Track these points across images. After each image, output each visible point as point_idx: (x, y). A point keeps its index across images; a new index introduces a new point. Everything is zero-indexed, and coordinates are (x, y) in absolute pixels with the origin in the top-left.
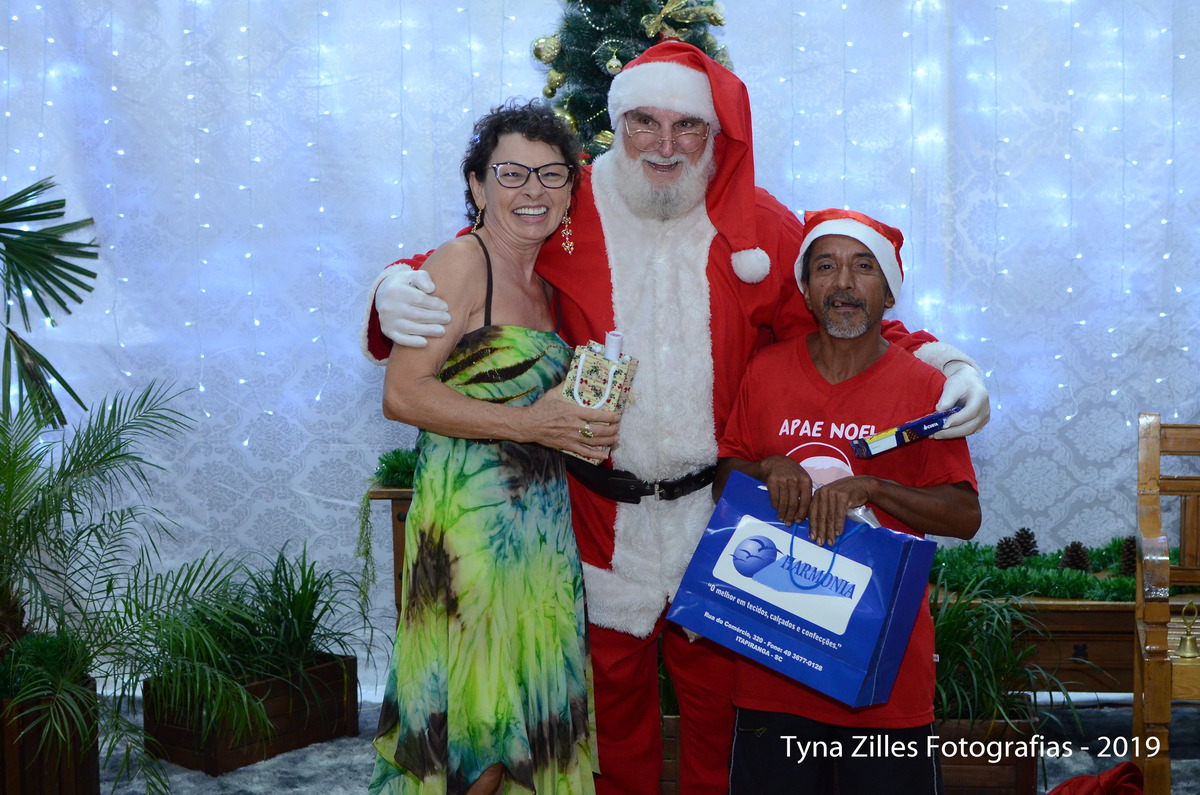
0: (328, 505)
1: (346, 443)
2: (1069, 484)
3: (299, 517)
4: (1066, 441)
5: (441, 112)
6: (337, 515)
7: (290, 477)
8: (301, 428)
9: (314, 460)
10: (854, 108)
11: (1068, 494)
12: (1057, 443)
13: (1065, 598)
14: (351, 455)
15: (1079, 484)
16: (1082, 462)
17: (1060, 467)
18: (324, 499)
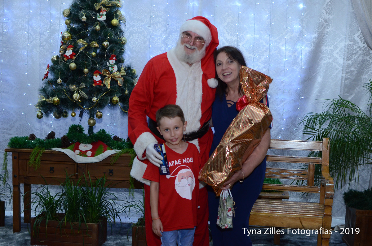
1: (10, 134)
5: (42, 32)
10: (171, 36)
18: (3, 152)
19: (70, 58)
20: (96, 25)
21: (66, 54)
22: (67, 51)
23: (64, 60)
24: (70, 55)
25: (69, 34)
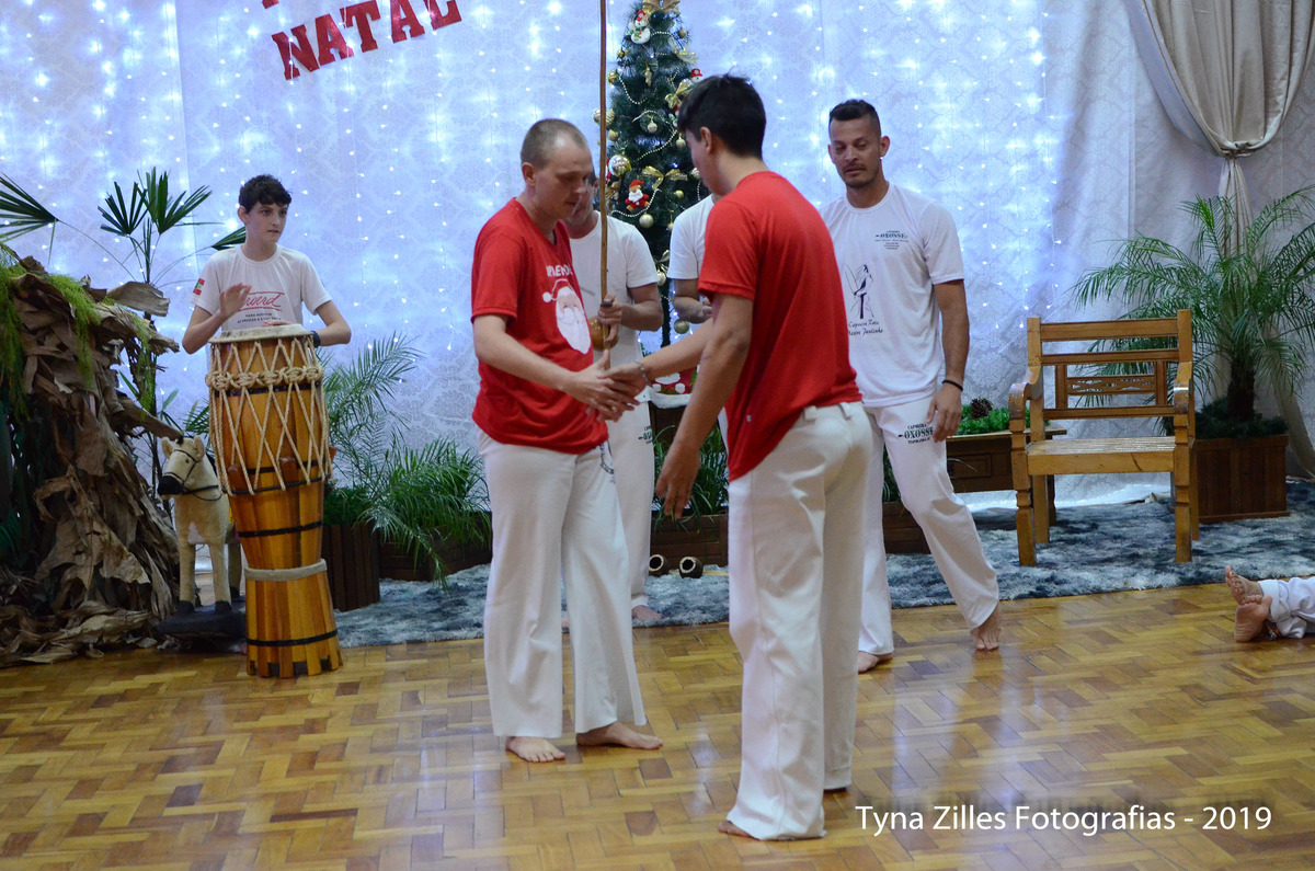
0: (448, 422)
1: (460, 380)
3: (429, 432)
6: (455, 428)
7: (422, 405)
8: (428, 371)
9: (438, 392)
14: (463, 387)
18: (445, 418)
19: (638, 207)
20: (676, 137)
21: (630, 198)
22: (631, 194)
23: (628, 212)
24: (639, 201)
25: (626, 159)
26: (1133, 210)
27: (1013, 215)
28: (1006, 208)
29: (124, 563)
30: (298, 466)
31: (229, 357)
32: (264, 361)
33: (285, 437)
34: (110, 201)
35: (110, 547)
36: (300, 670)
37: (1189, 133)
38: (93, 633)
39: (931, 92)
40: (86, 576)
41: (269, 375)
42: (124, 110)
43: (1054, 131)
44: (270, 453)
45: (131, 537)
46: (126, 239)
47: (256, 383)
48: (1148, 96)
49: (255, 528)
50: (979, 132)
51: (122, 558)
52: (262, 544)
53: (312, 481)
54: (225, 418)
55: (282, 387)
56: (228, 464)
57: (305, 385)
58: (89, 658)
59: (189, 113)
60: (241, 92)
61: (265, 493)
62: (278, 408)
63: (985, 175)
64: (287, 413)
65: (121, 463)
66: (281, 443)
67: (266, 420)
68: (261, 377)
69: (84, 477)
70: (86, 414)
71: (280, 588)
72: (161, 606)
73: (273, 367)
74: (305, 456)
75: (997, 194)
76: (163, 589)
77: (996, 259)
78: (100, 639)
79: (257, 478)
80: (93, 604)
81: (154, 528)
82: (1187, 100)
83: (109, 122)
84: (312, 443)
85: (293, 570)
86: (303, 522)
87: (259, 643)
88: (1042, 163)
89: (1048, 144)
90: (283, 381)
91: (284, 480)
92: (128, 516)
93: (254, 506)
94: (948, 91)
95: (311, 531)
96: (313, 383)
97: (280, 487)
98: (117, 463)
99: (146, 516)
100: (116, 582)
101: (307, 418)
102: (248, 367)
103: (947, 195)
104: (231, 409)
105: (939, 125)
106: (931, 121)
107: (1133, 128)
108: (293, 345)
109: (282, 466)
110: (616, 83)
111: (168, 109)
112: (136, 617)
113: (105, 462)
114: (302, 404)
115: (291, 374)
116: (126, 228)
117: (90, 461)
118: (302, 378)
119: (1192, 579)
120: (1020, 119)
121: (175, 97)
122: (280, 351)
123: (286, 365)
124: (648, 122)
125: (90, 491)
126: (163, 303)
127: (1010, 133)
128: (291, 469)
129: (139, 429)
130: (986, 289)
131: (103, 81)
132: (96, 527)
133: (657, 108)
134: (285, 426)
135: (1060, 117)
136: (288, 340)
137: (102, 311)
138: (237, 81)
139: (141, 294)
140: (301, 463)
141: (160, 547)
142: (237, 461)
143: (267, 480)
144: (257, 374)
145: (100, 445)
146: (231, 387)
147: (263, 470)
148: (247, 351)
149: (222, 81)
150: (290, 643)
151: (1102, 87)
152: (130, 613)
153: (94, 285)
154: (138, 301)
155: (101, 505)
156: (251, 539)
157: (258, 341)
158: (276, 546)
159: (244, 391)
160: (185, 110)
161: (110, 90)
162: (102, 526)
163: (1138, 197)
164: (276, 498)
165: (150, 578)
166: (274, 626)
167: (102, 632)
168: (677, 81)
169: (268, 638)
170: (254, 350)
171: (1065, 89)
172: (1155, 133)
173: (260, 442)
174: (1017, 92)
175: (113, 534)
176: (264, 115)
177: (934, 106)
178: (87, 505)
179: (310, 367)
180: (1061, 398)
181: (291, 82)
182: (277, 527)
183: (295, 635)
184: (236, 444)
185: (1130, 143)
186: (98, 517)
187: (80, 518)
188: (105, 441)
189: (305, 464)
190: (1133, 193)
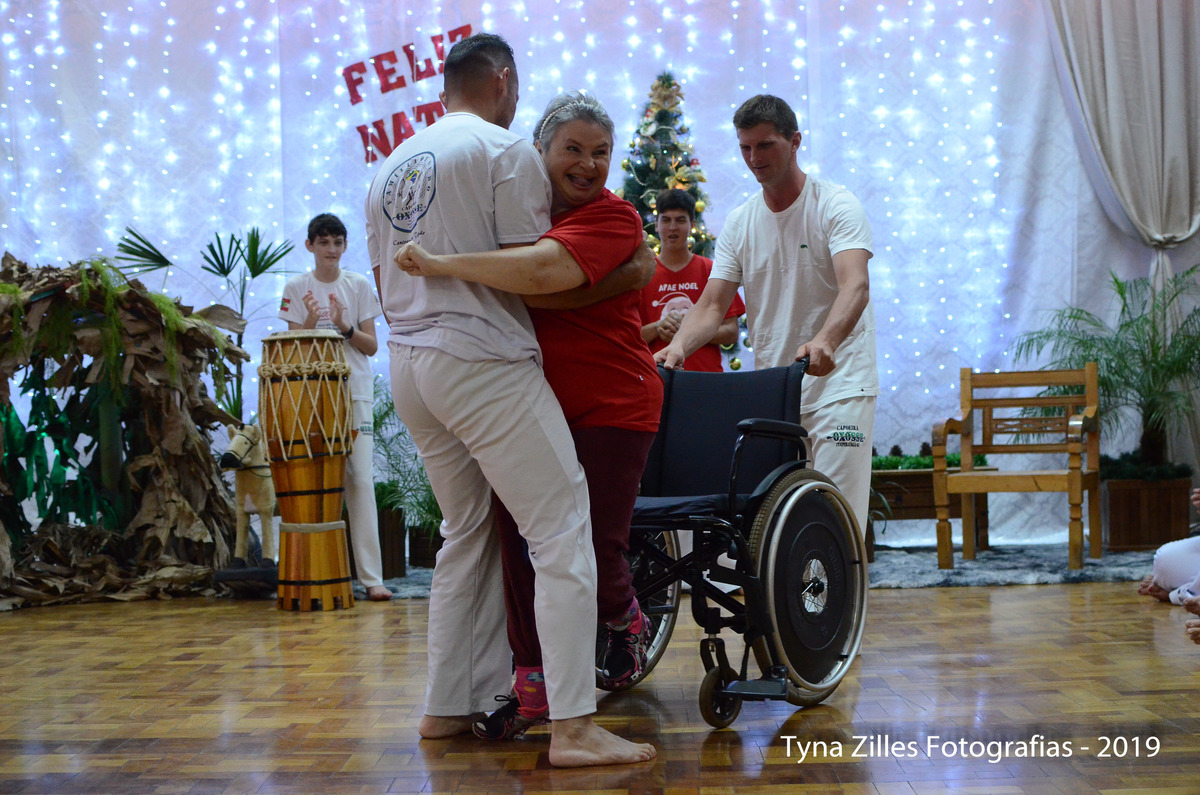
2: (897, 428)
4: (897, 405)
11: (896, 434)
12: (890, 405)
13: (888, 469)
15: (903, 428)
16: (904, 415)
17: (892, 419)
26: (1075, 293)
27: (970, 293)
28: (964, 287)
29: (194, 526)
30: (324, 441)
31: (275, 352)
32: (301, 355)
33: (315, 417)
34: (211, 248)
35: (184, 512)
36: (316, 606)
37: (1123, 227)
38: (164, 579)
39: (902, 189)
40: (163, 536)
41: (304, 366)
42: (235, 184)
43: (1006, 223)
44: (302, 428)
45: (201, 507)
46: (223, 279)
47: (294, 373)
48: (1089, 196)
49: (288, 490)
50: (942, 223)
51: (192, 522)
52: (292, 501)
53: (335, 453)
54: (269, 400)
55: (314, 376)
56: (269, 436)
57: (333, 377)
58: (159, 599)
59: (286, 188)
60: (330, 172)
61: (296, 461)
62: (310, 393)
63: (945, 259)
64: (317, 397)
65: (196, 446)
66: (311, 421)
67: (300, 401)
68: (298, 368)
69: (167, 456)
70: (172, 405)
71: (305, 537)
72: (221, 563)
73: (308, 361)
74: (329, 431)
75: (956, 275)
76: (223, 548)
77: (955, 330)
78: (170, 586)
79: (290, 448)
80: (167, 557)
81: (220, 501)
82: (1121, 200)
83: (223, 193)
84: (336, 423)
85: (316, 525)
86: (326, 487)
87: (287, 583)
88: (995, 251)
89: (1000, 234)
90: (315, 372)
91: (312, 451)
92: (200, 489)
93: (288, 470)
94: (916, 187)
95: (331, 495)
96: (340, 376)
97: (307, 456)
98: (193, 445)
99: (214, 490)
100: (188, 542)
101: (333, 403)
102: (288, 360)
103: (913, 274)
104: (274, 392)
105: (906, 217)
106: (900, 212)
107: (1075, 223)
108: (326, 344)
109: (311, 439)
110: (628, 168)
111: (270, 184)
112: (200, 570)
113: (184, 444)
114: (330, 392)
115: (322, 367)
116: (224, 270)
117: (172, 443)
118: (331, 370)
119: (1074, 578)
120: (976, 212)
121: (276, 174)
122: (315, 348)
123: (319, 359)
124: (649, 198)
125: (171, 467)
126: (241, 323)
127: (968, 224)
128: (318, 442)
129: (216, 424)
130: (946, 355)
131: (219, 159)
132: (174, 497)
133: (658, 188)
134: (315, 408)
135: (1011, 211)
136: (322, 340)
137: (188, 323)
138: (327, 164)
139: (224, 315)
140: (326, 438)
141: (224, 516)
142: (276, 434)
143: (298, 450)
144: (293, 366)
145: (181, 430)
146: (274, 374)
147: (295, 442)
148: (288, 347)
149: (315, 164)
150: (309, 583)
151: (1049, 187)
152: (196, 566)
153: (184, 303)
154: (221, 321)
155: (180, 479)
156: (284, 498)
157: (297, 339)
158: (303, 504)
159: (284, 378)
160: (284, 186)
161: (225, 167)
162: (178, 495)
163: (1079, 281)
164: (305, 465)
165: (213, 539)
166: (298, 569)
167: (172, 580)
168: (677, 168)
169: (293, 577)
170: (294, 347)
171: (1016, 188)
172: (1095, 227)
173: (295, 418)
174: (974, 189)
175: (186, 503)
176: (348, 191)
177: (903, 200)
178: (168, 478)
179: (338, 363)
180: (987, 438)
181: (370, 165)
182: (305, 489)
183: (314, 577)
184: (276, 421)
185: (1073, 235)
186: (177, 489)
187: (162, 488)
188: (184, 427)
189: (330, 440)
190: (1075, 278)
